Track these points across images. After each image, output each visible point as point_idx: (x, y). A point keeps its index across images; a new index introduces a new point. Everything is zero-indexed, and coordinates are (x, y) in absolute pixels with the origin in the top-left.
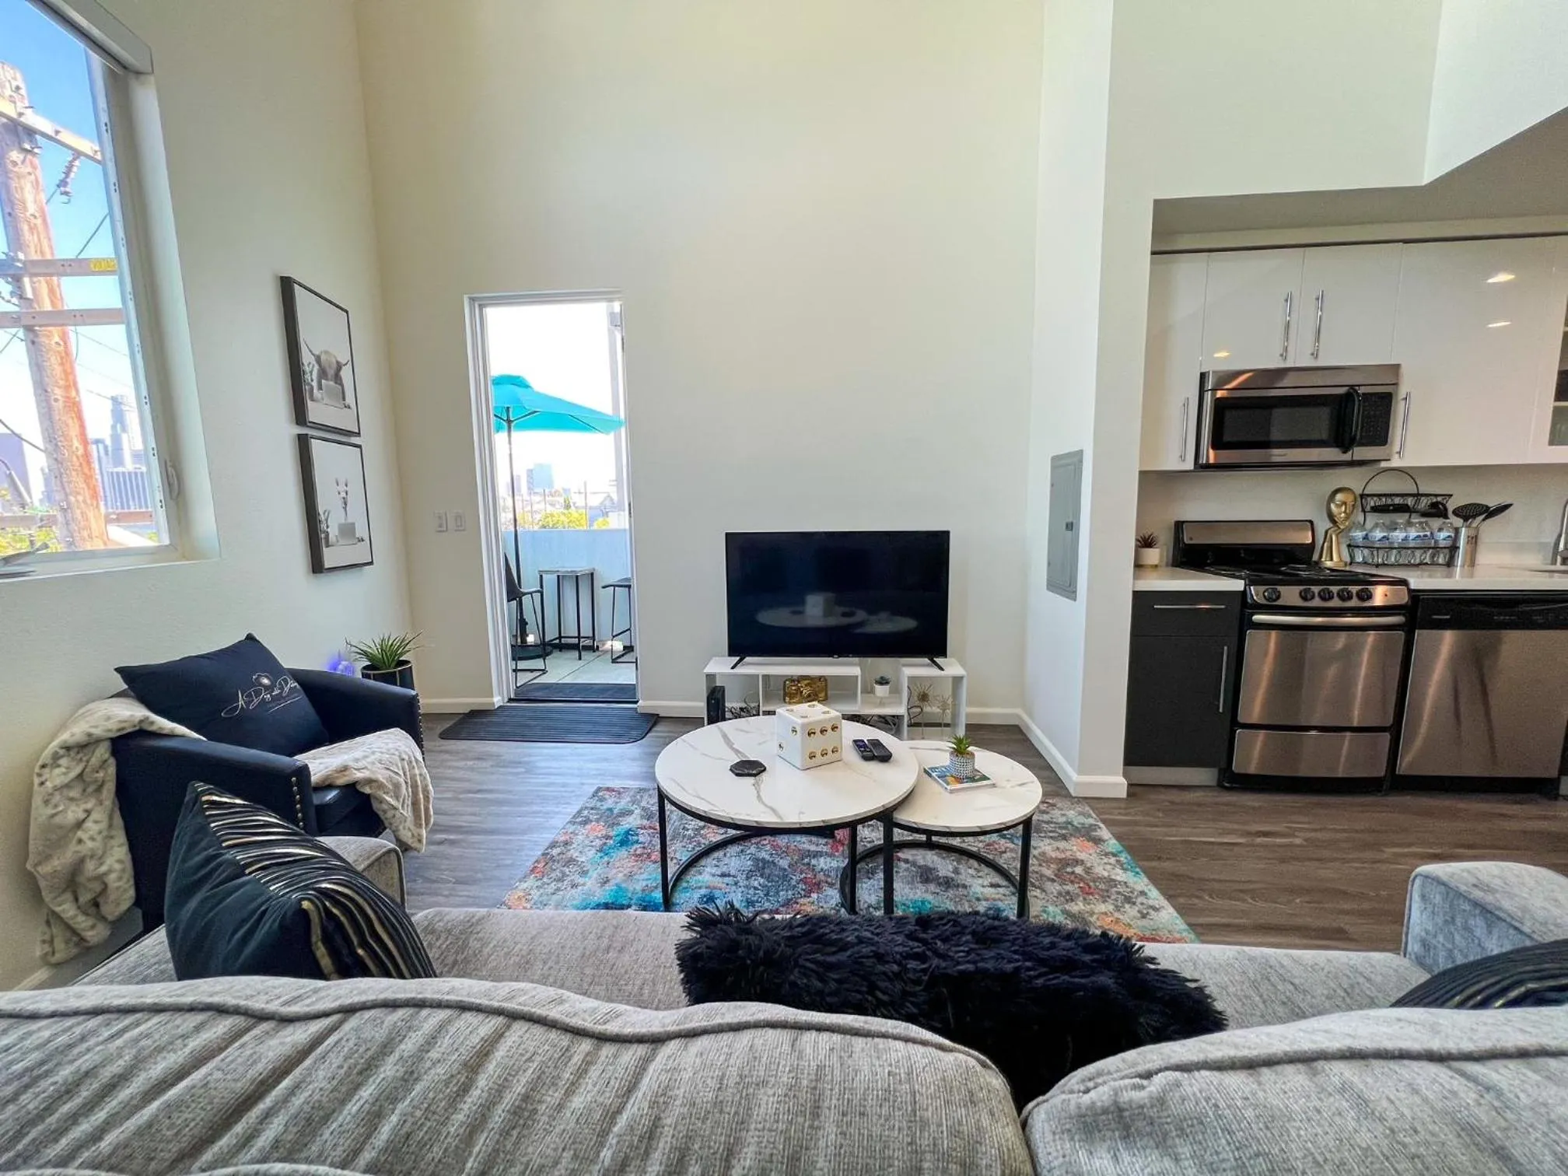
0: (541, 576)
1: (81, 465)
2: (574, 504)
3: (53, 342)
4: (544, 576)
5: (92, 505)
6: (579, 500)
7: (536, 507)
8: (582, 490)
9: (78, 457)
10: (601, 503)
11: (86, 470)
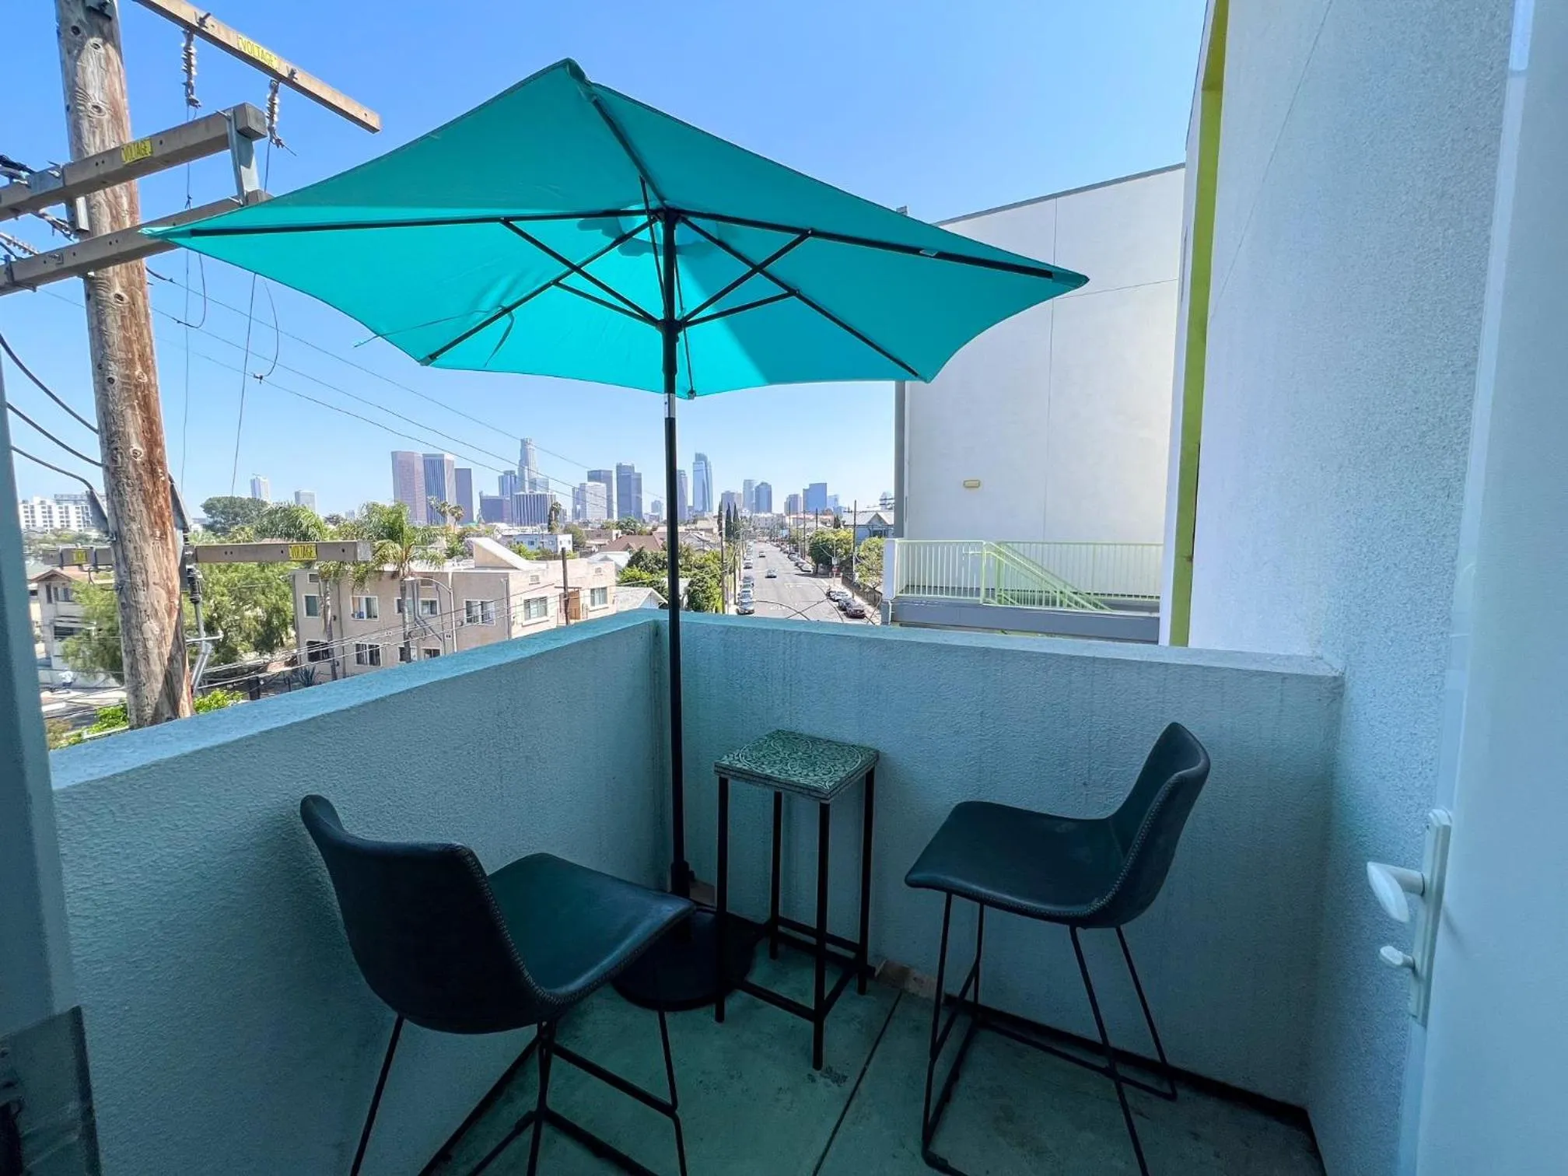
0: (723, 785)
1: (140, 476)
2: (844, 522)
3: (112, 295)
4: (731, 783)
5: (153, 535)
6: (848, 519)
7: (809, 525)
8: (852, 509)
9: (135, 464)
10: (870, 522)
11: (149, 487)
